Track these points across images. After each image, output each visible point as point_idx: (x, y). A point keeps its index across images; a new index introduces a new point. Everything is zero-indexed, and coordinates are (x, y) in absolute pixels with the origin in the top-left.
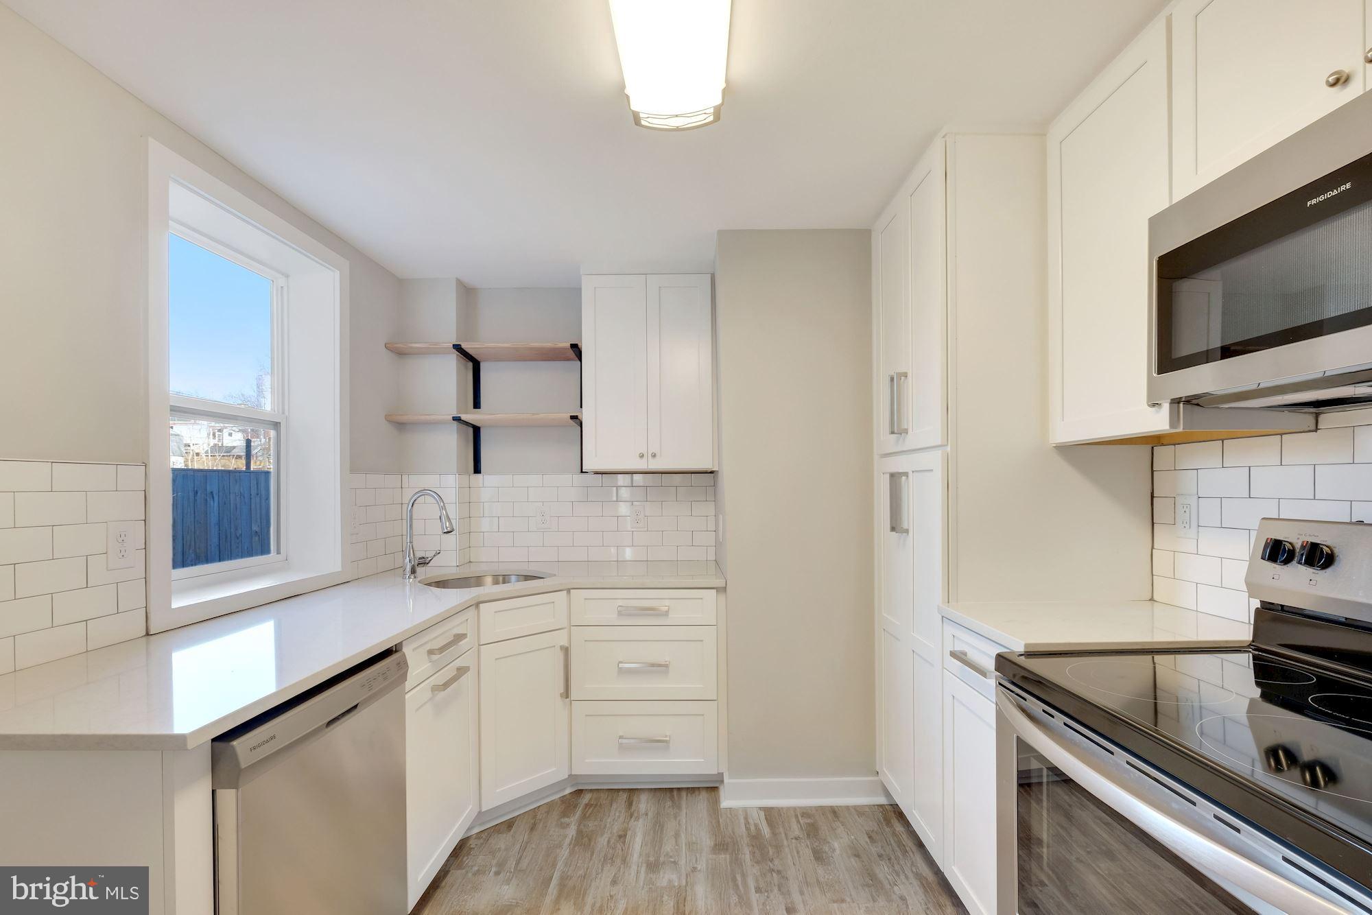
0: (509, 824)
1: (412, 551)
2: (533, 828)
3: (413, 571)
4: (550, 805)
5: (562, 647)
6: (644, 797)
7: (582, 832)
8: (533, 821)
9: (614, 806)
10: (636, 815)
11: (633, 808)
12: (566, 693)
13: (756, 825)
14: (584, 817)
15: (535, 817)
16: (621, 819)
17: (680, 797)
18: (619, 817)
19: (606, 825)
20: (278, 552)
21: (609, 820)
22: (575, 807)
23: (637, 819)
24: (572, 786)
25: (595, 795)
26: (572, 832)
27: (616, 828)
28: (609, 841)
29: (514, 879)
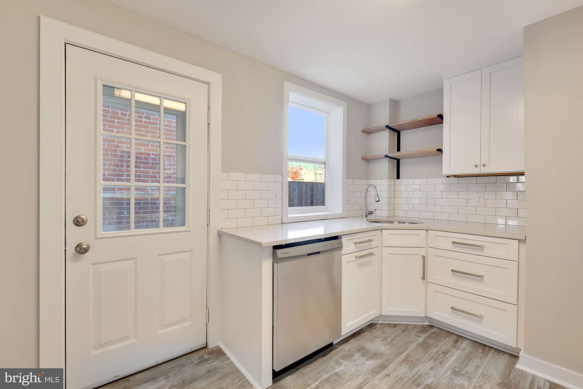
0: (395, 326)
1: (366, 208)
2: (404, 331)
3: (366, 216)
4: (415, 326)
5: (422, 256)
6: (466, 342)
7: (426, 342)
8: (405, 329)
9: (447, 339)
10: (457, 347)
11: (458, 344)
12: (424, 278)
14: (429, 337)
15: (407, 327)
16: (449, 346)
17: (489, 351)
18: (448, 344)
19: (439, 345)
21: (441, 343)
22: (427, 331)
23: (458, 349)
24: (429, 322)
25: (439, 331)
26: (421, 340)
27: (444, 348)
28: (437, 352)
29: (388, 345)
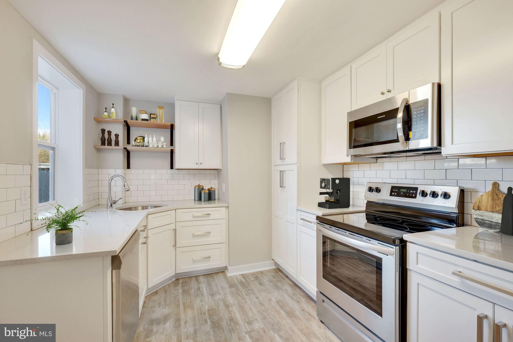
0: (156, 293)
1: (111, 198)
2: (166, 292)
3: (111, 206)
4: (169, 285)
5: (173, 230)
6: (201, 278)
7: (184, 290)
8: (165, 290)
9: (192, 281)
10: (200, 282)
11: (199, 281)
12: (175, 245)
13: (240, 279)
14: (183, 286)
15: (165, 289)
16: (196, 284)
17: (213, 276)
18: (195, 284)
19: (191, 287)
20: (54, 199)
21: (192, 285)
22: (178, 284)
23: (202, 283)
24: (175, 278)
25: (184, 279)
26: (180, 291)
27: (196, 287)
28: (195, 291)
29: (166, 307)
